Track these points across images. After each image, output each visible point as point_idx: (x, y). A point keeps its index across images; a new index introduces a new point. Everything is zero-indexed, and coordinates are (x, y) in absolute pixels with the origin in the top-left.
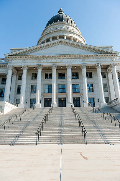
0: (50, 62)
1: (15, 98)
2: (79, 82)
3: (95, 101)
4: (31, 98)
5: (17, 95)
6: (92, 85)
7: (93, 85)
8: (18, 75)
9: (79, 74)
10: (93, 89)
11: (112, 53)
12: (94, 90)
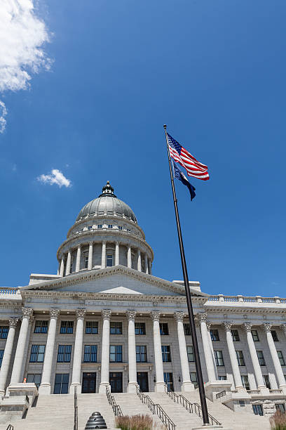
0: (100, 304)
1: (25, 371)
2: (147, 341)
3: (174, 379)
4: (58, 372)
5: (30, 366)
6: (168, 347)
7: (171, 349)
8: (34, 323)
9: (146, 326)
10: (169, 355)
11: (199, 296)
12: (172, 357)
